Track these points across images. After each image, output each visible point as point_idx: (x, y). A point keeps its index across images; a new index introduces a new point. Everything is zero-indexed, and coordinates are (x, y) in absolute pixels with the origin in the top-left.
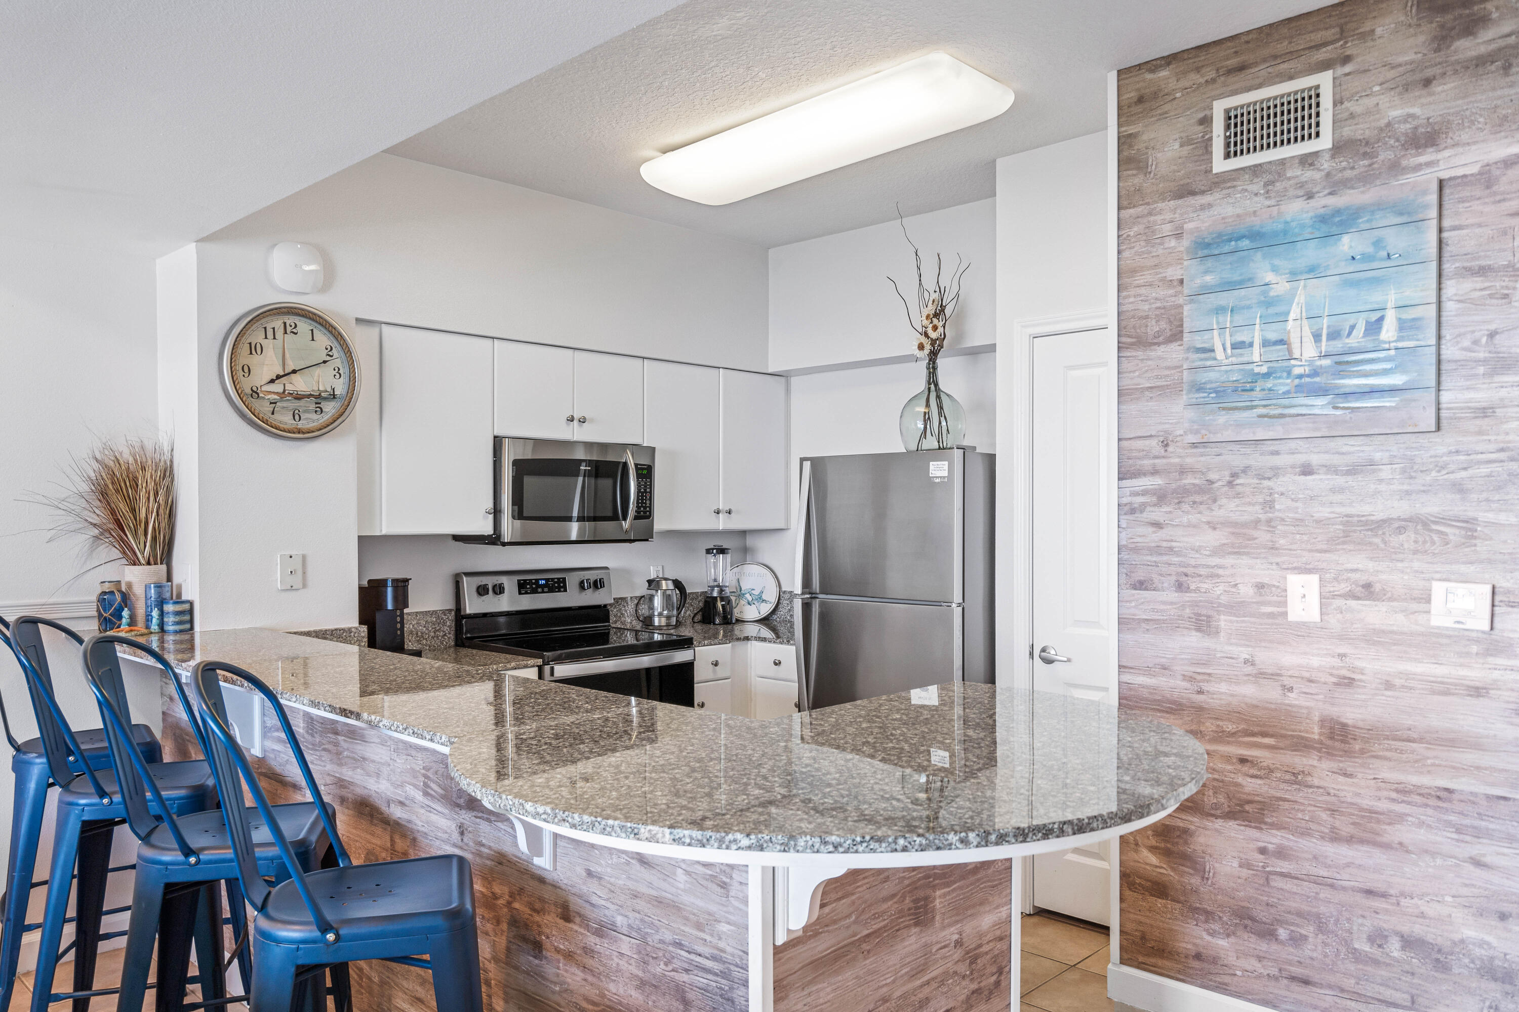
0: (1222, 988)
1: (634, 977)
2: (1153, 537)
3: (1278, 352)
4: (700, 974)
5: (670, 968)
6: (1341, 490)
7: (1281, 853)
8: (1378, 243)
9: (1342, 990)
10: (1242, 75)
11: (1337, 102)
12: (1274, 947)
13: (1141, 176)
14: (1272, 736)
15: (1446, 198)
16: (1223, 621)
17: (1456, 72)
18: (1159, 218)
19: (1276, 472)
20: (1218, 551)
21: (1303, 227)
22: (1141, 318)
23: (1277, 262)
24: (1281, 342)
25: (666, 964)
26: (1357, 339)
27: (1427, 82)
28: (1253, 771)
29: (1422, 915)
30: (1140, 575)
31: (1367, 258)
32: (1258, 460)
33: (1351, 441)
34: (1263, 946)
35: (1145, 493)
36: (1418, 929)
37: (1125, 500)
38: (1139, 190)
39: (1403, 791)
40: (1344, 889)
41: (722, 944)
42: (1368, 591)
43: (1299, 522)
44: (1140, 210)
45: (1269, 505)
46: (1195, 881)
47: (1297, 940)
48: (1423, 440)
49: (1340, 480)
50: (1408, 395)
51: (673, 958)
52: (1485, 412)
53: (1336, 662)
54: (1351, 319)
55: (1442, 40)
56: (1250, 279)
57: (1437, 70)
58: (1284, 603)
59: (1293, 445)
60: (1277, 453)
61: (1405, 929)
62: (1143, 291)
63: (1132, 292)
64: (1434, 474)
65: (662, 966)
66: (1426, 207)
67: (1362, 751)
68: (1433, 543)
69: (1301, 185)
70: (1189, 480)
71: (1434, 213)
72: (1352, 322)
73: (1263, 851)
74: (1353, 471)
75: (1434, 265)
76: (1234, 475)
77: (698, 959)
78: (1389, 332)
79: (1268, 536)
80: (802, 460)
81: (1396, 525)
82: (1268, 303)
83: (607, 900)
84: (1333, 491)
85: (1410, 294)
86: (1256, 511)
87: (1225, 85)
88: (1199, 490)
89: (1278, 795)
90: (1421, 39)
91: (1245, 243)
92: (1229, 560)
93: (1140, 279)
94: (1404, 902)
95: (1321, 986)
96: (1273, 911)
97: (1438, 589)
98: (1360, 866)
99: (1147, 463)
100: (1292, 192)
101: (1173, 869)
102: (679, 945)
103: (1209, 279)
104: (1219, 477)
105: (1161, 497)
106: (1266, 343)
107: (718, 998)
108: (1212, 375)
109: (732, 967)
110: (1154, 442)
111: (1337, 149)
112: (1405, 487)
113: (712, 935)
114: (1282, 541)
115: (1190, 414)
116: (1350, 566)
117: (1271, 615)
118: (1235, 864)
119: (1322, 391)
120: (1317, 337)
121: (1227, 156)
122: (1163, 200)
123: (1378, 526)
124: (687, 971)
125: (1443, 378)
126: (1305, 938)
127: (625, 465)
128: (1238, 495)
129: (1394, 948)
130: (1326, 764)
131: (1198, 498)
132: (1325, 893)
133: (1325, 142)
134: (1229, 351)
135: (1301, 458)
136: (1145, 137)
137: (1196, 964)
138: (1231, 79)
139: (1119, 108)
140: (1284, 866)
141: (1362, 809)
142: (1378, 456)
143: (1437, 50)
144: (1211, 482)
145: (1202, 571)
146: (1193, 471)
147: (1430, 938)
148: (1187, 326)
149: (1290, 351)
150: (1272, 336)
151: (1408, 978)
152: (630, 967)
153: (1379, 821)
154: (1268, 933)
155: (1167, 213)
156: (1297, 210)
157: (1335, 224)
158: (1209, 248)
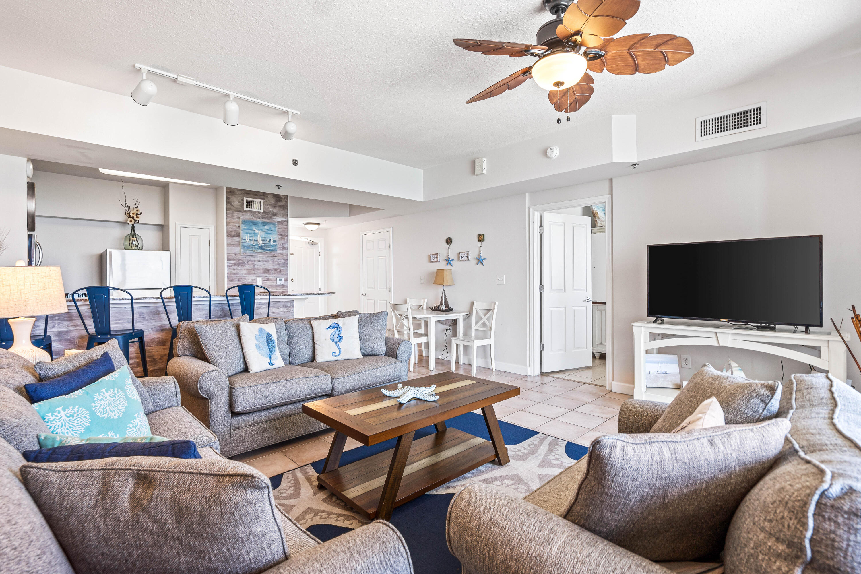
2: (234, 272)
3: (256, 242)
8: (270, 228)
10: (249, 195)
11: (263, 205)
13: (231, 206)
15: (278, 224)
17: (277, 207)
18: (234, 214)
19: (255, 261)
20: (246, 274)
21: (260, 223)
22: (231, 232)
23: (256, 227)
24: (257, 240)
26: (267, 242)
27: (275, 207)
30: (231, 279)
31: (269, 230)
32: (252, 259)
33: (266, 257)
35: (232, 264)
37: (229, 265)
38: (231, 208)
42: (268, 280)
43: (258, 269)
44: (231, 212)
45: (254, 266)
50: (274, 251)
52: (282, 254)
55: (276, 201)
56: (252, 229)
58: (256, 282)
59: (257, 257)
60: (255, 258)
62: (232, 227)
63: (229, 226)
64: (276, 263)
66: (276, 225)
68: (277, 273)
69: (258, 216)
70: (240, 262)
72: (267, 239)
74: (266, 261)
75: (277, 233)
76: (248, 261)
78: (271, 241)
79: (254, 271)
81: (272, 270)
82: (255, 234)
84: (263, 264)
85: (274, 237)
86: (252, 267)
87: (246, 195)
88: (242, 263)
90: (273, 201)
91: (251, 223)
92: (247, 276)
93: (231, 225)
97: (278, 279)
99: (232, 258)
103: (245, 228)
104: (246, 261)
105: (235, 264)
108: (246, 244)
110: (234, 254)
111: (264, 212)
112: (273, 264)
114: (256, 272)
115: (241, 250)
116: (265, 276)
119: (262, 249)
120: (262, 240)
121: (247, 207)
122: (235, 211)
123: (269, 270)
125: (278, 249)
128: (249, 265)
131: (242, 265)
133: (262, 210)
134: (248, 240)
135: (258, 259)
136: (232, 199)
139: (226, 192)
142: (269, 260)
144: (244, 262)
145: (242, 277)
146: (241, 260)
148: (241, 235)
149: (258, 242)
150: (255, 239)
155: (236, 214)
156: (258, 220)
157: (264, 224)
158: (244, 222)
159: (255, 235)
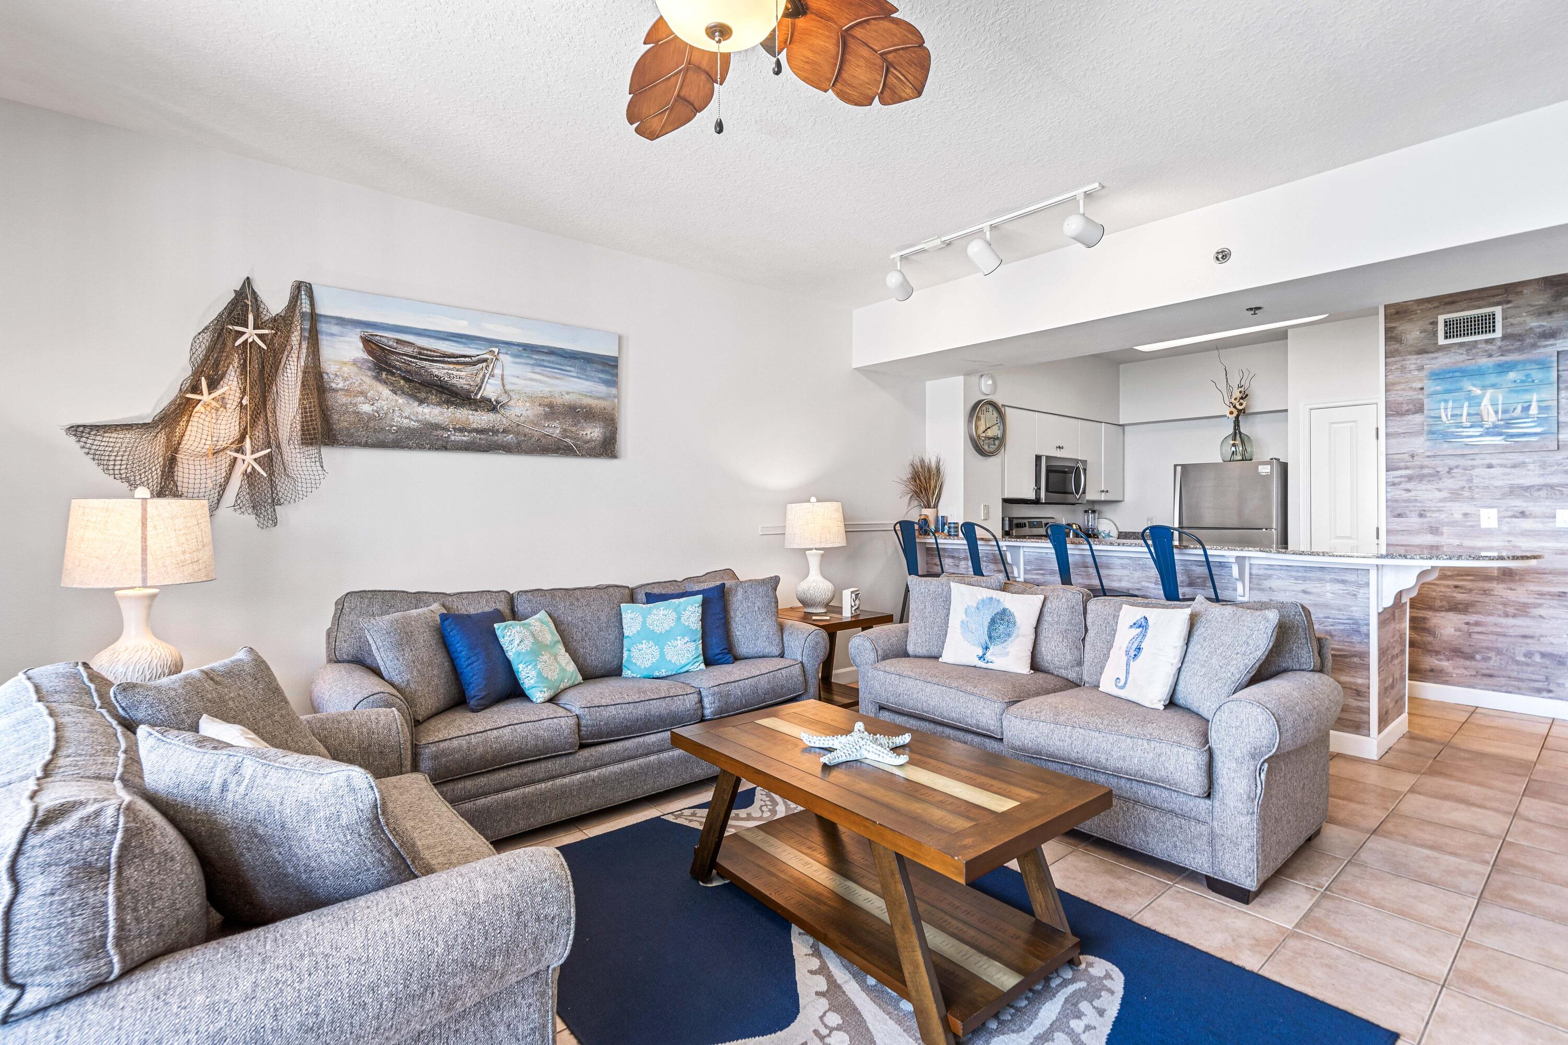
0: (1446, 683)
2: (1406, 495)
6: (1509, 474)
7: (1477, 624)
8: (1528, 376)
9: (1510, 678)
10: (1454, 305)
11: (1504, 318)
12: (1473, 663)
13: (1398, 345)
14: (1472, 576)
15: (1560, 359)
16: (1445, 529)
17: (1564, 310)
18: (1408, 362)
21: (1489, 368)
22: (1398, 404)
23: (1475, 382)
24: (1478, 414)
27: (1550, 313)
28: (1463, 591)
29: (1552, 644)
30: (1399, 511)
31: (1522, 381)
32: (1464, 463)
33: (1513, 454)
34: (1468, 663)
35: (1401, 477)
36: (1549, 649)
37: (1389, 480)
38: (1397, 350)
39: (1542, 594)
40: (1511, 636)
42: (1523, 514)
43: (1486, 487)
44: (1397, 359)
45: (1470, 480)
46: (1430, 639)
47: (1486, 659)
48: (1550, 454)
49: (1508, 470)
50: (1543, 436)
53: (1507, 544)
54: (1514, 406)
55: (1555, 296)
56: (1460, 389)
57: (1555, 308)
58: (1479, 521)
59: (1482, 456)
60: (1474, 459)
61: (1543, 650)
62: (1399, 392)
63: (1393, 392)
64: (1556, 467)
66: (1552, 362)
67: (1520, 580)
68: (1555, 494)
69: (1486, 351)
70: (1426, 471)
71: (1556, 365)
73: (1467, 624)
74: (1514, 466)
75: (1556, 385)
76: (1451, 469)
78: (1534, 411)
79: (1469, 494)
80: (1175, 466)
81: (1537, 487)
84: (1504, 474)
85: (1544, 396)
86: (1462, 484)
87: (1444, 309)
88: (1431, 475)
89: (1476, 599)
90: (1546, 296)
91: (1458, 374)
92: (1448, 504)
93: (1398, 387)
94: (1542, 639)
95: (1499, 677)
96: (1473, 648)
97: (1559, 513)
98: (1519, 626)
99: (1402, 464)
100: (1480, 354)
101: (1418, 635)
103: (1438, 388)
104: (1443, 470)
105: (1410, 478)
106: (1469, 415)
108: (1440, 428)
110: (1406, 456)
111: (1504, 337)
112: (1542, 472)
114: (1477, 496)
115: (1428, 444)
116: (1512, 505)
117: (1472, 526)
118: (1453, 630)
119: (1501, 434)
120: (1496, 412)
121: (1446, 337)
122: (1411, 355)
123: (1527, 488)
125: (1560, 429)
126: (1490, 658)
127: (1078, 468)
128: (1453, 477)
129: (1537, 658)
130: (1501, 586)
131: (1431, 479)
132: (1500, 639)
133: (1498, 334)
134: (1449, 418)
135: (1488, 461)
136: (1400, 328)
137: (1431, 674)
138: (1447, 307)
139: (1385, 316)
140: (1479, 629)
141: (1520, 603)
142: (1527, 460)
143: (1555, 300)
144: (1438, 472)
145: (1433, 509)
146: (1428, 467)
147: (1555, 652)
148: (1426, 407)
149: (1482, 418)
150: (1472, 412)
151: (1545, 670)
153: (1528, 608)
154: (1471, 657)
155: (1412, 361)
156: (1484, 361)
157: (1503, 369)
158: (1437, 376)
159: (1475, 401)
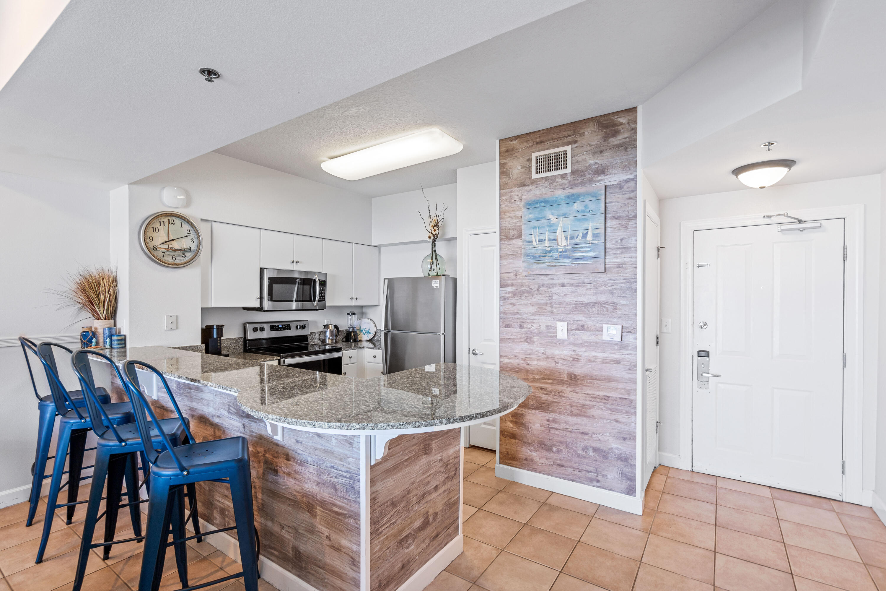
0: (534, 470)
1: (315, 481)
2: (511, 309)
3: (553, 243)
4: (341, 478)
5: (329, 476)
6: (574, 292)
7: (554, 421)
8: (586, 206)
9: (574, 468)
10: (542, 145)
11: (573, 157)
12: (552, 454)
13: (508, 178)
14: (551, 380)
15: (607, 192)
16: (535, 339)
17: (610, 149)
18: (513, 194)
19: (553, 286)
20: (534, 314)
21: (562, 199)
22: (507, 229)
23: (553, 211)
24: (555, 240)
25: (328, 475)
26: (579, 239)
27: (601, 152)
28: (545, 392)
29: (599, 440)
30: (507, 322)
31: (583, 211)
32: (548, 282)
33: (578, 275)
34: (548, 454)
35: (509, 293)
36: (598, 445)
37: (502, 295)
38: (507, 183)
39: (594, 397)
40: (575, 432)
41: (350, 466)
42: (583, 328)
43: (561, 303)
44: (507, 190)
45: (551, 297)
46: (525, 432)
47: (559, 451)
48: (600, 275)
49: (574, 289)
50: (595, 260)
51: (331, 472)
52: (620, 266)
53: (572, 353)
54: (577, 233)
55: (606, 138)
56: (544, 217)
57: (604, 148)
58: (556, 332)
59: (558, 276)
60: (553, 279)
61: (594, 445)
62: (508, 220)
63: (505, 220)
64: (604, 287)
65: (326, 476)
66: (601, 195)
67: (581, 384)
68: (603, 311)
69: (561, 185)
70: (524, 288)
71: (603, 197)
72: (577, 234)
73: (548, 420)
74: (578, 286)
75: (604, 214)
76: (539, 287)
77: (341, 472)
78: (589, 237)
79: (550, 309)
80: (385, 279)
81: (592, 305)
82: (551, 226)
83: (304, 451)
84: (572, 292)
85: (596, 225)
86: (546, 300)
87: (536, 148)
88: (528, 292)
89: (553, 400)
90: (599, 137)
91: (543, 204)
92: (537, 317)
93: (507, 215)
94: (594, 436)
95: (567, 467)
96: (551, 441)
97: (605, 327)
98: (580, 424)
99: (510, 282)
100: (558, 187)
101: (518, 428)
102: (333, 467)
103: (531, 216)
104: (534, 287)
105: (515, 294)
106: (550, 240)
107: (348, 487)
108: (532, 251)
109: (354, 475)
110: (512, 274)
111: (573, 173)
112: (595, 292)
113: (346, 463)
114: (555, 310)
115: (525, 264)
116: (577, 319)
117: (551, 337)
118: (539, 426)
119: (568, 257)
120: (566, 238)
121: (537, 173)
122: (515, 187)
123: (586, 305)
124: (336, 477)
125: (607, 254)
126: (562, 450)
127: (315, 280)
128: (541, 294)
129: (590, 452)
130: (569, 389)
131: (527, 295)
132: (568, 434)
133: (569, 170)
134: (537, 242)
135: (561, 281)
136: (509, 164)
137: (525, 462)
138: (538, 146)
139: (500, 153)
140: (555, 425)
141: (580, 404)
142: (586, 280)
143: (604, 141)
144: (532, 289)
145: (528, 321)
146: (525, 285)
147: (602, 448)
148: (523, 233)
149: (558, 243)
150: (552, 238)
151: (595, 462)
152: (314, 477)
153: (586, 408)
154: (549, 450)
155: (517, 192)
156: (560, 194)
157: (572, 199)
158: (531, 205)
159: (553, 229)
